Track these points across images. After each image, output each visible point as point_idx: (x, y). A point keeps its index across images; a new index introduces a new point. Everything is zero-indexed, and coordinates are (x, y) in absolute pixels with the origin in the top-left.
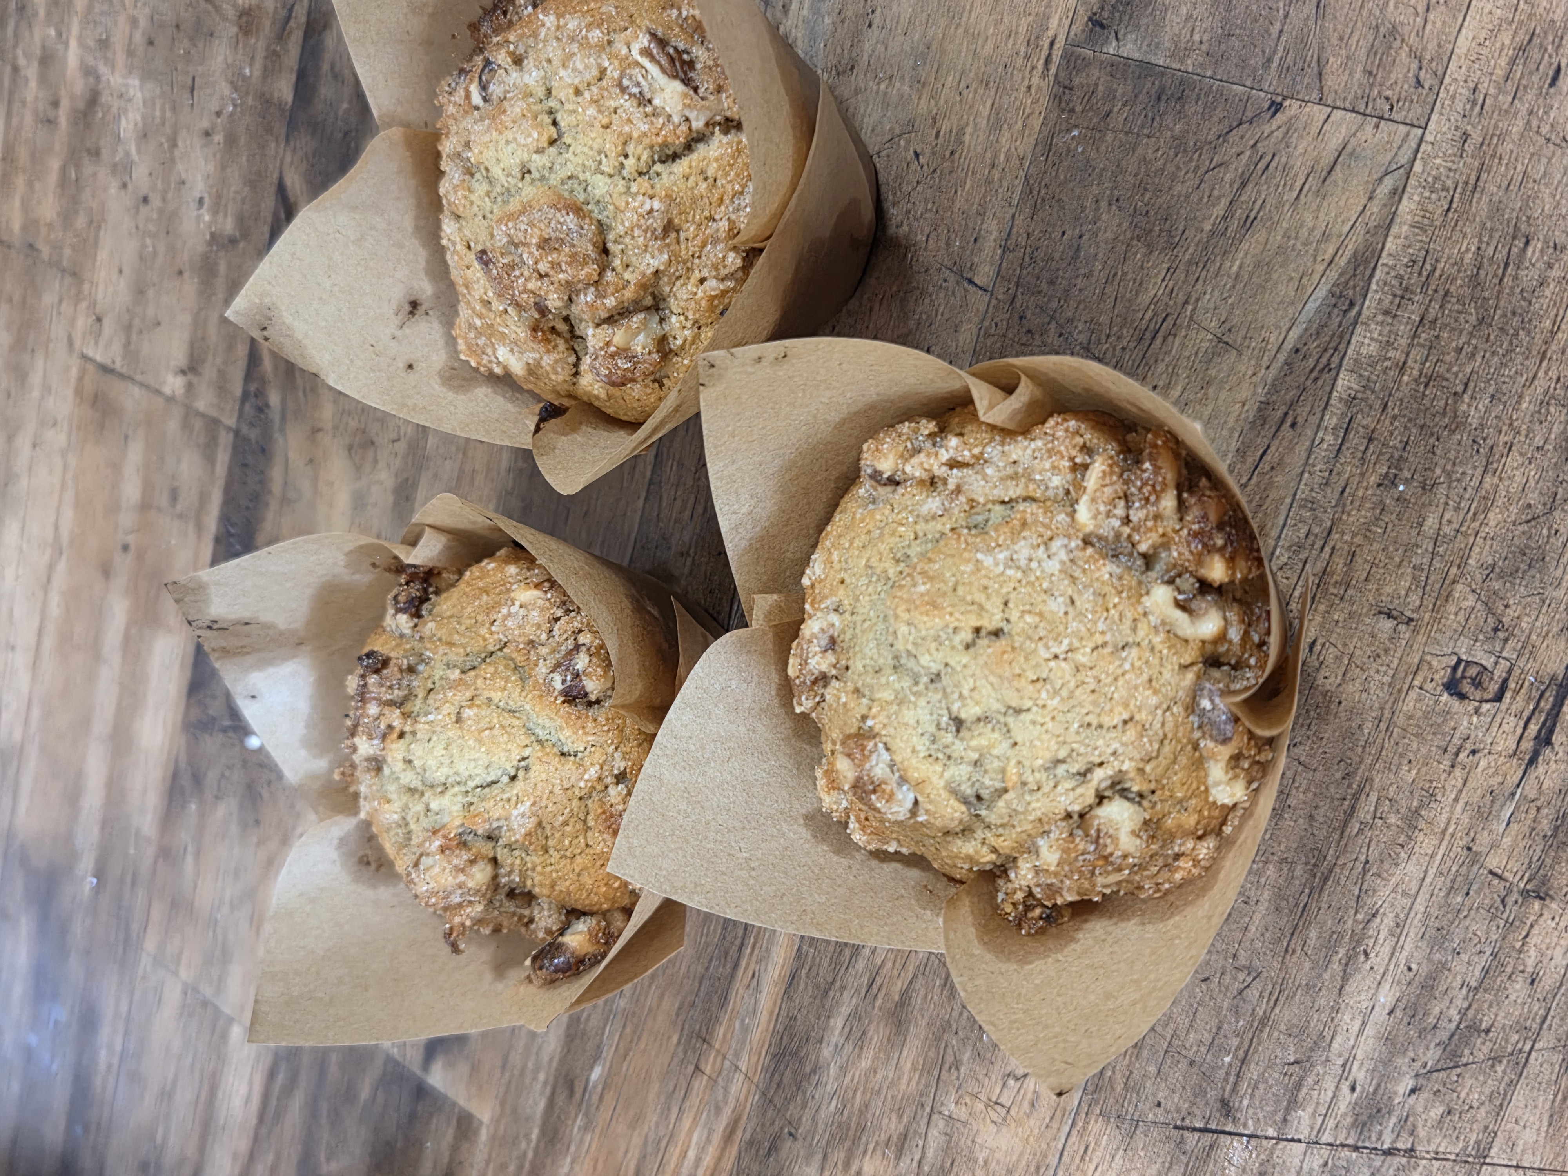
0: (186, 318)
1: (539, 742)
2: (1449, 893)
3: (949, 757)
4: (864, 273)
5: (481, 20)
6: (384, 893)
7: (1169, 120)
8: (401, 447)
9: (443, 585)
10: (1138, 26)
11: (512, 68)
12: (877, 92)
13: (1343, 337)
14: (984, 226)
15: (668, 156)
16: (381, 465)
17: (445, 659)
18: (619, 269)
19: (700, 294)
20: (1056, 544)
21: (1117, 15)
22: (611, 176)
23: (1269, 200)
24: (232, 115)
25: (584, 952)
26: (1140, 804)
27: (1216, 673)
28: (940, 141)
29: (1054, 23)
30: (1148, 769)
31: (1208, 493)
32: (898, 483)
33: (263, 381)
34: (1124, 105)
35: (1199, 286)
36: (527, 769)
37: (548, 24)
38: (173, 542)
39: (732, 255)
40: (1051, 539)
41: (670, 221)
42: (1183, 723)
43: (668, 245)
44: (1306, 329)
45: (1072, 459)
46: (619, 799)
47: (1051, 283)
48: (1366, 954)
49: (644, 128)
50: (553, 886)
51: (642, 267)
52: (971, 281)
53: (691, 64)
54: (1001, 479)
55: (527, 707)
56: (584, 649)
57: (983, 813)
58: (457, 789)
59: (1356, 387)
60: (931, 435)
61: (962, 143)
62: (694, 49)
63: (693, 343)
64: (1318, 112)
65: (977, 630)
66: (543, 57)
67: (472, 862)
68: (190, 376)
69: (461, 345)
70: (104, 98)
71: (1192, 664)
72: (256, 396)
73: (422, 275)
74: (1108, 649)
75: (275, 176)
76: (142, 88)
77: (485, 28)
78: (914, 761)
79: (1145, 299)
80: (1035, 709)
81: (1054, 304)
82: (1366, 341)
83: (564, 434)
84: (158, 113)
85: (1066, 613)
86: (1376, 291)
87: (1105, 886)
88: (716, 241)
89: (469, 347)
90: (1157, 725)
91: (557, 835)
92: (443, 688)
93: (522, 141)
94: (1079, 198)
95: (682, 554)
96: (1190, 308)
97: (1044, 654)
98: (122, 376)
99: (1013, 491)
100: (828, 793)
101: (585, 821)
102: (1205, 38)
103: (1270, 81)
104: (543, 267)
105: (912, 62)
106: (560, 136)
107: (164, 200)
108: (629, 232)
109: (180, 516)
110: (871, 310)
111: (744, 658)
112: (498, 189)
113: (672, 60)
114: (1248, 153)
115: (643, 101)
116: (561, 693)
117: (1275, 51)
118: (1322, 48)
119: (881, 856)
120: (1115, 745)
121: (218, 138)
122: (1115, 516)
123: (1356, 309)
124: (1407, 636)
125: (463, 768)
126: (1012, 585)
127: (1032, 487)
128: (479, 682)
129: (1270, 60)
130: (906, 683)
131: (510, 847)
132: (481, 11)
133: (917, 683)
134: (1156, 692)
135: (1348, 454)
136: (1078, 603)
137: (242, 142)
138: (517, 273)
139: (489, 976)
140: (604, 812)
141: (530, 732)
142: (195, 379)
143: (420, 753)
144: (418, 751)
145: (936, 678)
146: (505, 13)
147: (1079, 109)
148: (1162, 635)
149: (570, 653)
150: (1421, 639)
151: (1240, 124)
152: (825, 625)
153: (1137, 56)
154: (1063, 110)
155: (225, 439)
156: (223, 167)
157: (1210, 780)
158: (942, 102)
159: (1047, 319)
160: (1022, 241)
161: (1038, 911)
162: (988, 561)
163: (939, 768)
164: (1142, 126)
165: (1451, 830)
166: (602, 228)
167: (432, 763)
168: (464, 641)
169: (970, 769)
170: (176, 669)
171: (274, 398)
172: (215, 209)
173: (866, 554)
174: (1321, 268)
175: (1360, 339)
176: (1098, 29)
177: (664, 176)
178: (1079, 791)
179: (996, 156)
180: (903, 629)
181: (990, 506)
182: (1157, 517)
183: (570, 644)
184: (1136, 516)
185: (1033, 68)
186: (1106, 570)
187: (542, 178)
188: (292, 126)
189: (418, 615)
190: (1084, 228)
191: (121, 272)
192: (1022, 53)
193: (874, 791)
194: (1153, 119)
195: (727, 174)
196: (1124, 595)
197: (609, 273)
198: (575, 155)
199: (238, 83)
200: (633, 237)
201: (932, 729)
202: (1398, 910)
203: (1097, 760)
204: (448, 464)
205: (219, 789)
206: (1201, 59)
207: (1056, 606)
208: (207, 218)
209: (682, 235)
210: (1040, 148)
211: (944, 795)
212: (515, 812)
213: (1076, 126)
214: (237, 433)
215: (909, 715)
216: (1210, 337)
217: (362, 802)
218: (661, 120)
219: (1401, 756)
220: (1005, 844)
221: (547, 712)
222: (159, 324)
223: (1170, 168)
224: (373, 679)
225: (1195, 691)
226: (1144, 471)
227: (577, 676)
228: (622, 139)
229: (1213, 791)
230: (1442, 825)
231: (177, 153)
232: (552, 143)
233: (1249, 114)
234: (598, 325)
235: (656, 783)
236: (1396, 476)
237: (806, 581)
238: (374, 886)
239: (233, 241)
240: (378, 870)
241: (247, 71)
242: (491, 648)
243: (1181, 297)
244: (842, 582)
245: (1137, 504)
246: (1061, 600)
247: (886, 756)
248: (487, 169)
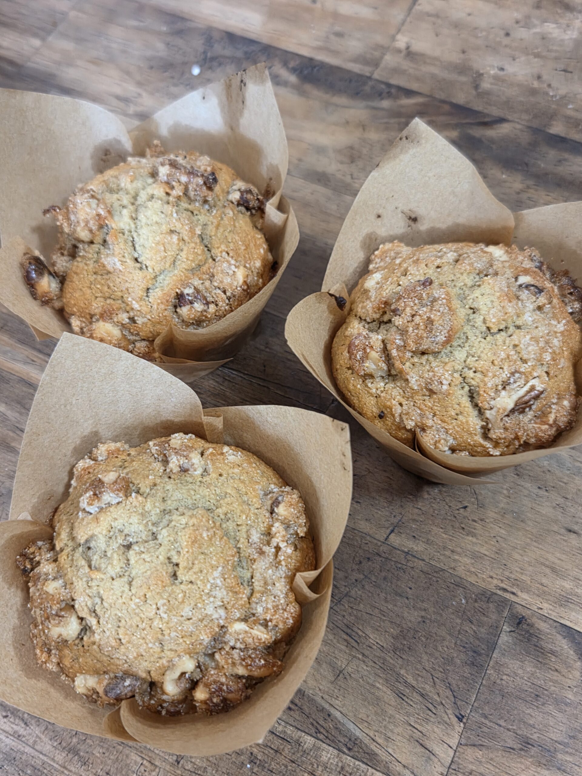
0: (437, 53)
1: (156, 277)
2: (33, 766)
3: (110, 538)
4: (405, 470)
5: (570, 278)
6: (88, 163)
7: (463, 656)
8: (348, 179)
9: (255, 219)
10: (515, 644)
11: (536, 305)
12: (502, 488)
13: (332, 742)
14: (421, 543)
15: (473, 394)
16: (340, 167)
17: (210, 223)
18: (412, 360)
19: (394, 402)
20: (222, 612)
21: (524, 633)
22: (465, 361)
23: (411, 709)
24: (547, 94)
25: (38, 288)
26: (78, 637)
27: (145, 686)
28: (470, 522)
29: (525, 596)
30: (95, 647)
31: (243, 694)
32: (271, 513)
33: (396, 98)
34: (474, 632)
35: (371, 663)
36: (141, 269)
37: (559, 326)
38: (314, 32)
39: (413, 424)
40: (226, 608)
41: (435, 393)
42: (118, 669)
43: (422, 390)
44: (340, 722)
45: (271, 620)
46: (120, 320)
47: (385, 578)
48: (6, 717)
49: (489, 385)
50: (76, 273)
51: (411, 374)
52: (392, 531)
53: (523, 412)
54: (265, 578)
55: (176, 272)
56: (206, 308)
57: (81, 549)
58: (133, 226)
59: (305, 746)
60: (297, 534)
61: (468, 535)
62: (532, 413)
63: (368, 392)
64: (454, 742)
65: (177, 565)
66: (539, 325)
67: (91, 231)
68: (404, 52)
69: (388, 246)
70: (569, 15)
71: (151, 676)
72: (388, 93)
73: (432, 225)
74: (160, 637)
75: (510, 118)
76: (571, 39)
77: (565, 281)
78: (110, 518)
79: (369, 631)
80: (130, 594)
81: (373, 579)
82: (329, 755)
83: (328, 307)
84: (555, 48)
85: (182, 616)
86: (354, 764)
87: (35, 612)
88: (422, 416)
89: (386, 252)
90: (117, 656)
91: (103, 282)
92: (191, 223)
93: (491, 312)
94: (428, 599)
95: (267, 344)
96: (360, 657)
97: (160, 602)
98: (410, 9)
99: (258, 585)
100: (107, 450)
101: (110, 298)
102: (503, 682)
103: (476, 717)
104: (417, 319)
105: (516, 510)
106: (493, 334)
107: (506, 46)
108: (431, 370)
109: (327, 37)
110: (385, 471)
111: (188, 406)
112: (467, 292)
113: (526, 403)
114: (438, 699)
115: (505, 385)
116: (182, 292)
117: (490, 721)
118: (488, 748)
119: (71, 475)
120: (108, 633)
121: (536, 84)
122: (236, 642)
123: (347, 751)
124: (170, 760)
125: (144, 231)
126: (202, 587)
127: (258, 595)
128: (193, 245)
129: (486, 717)
130: (154, 518)
131: (98, 253)
132: (575, 278)
133: (153, 524)
134: (135, 658)
135: (271, 738)
136: (187, 622)
137: (532, 99)
138: (417, 301)
139: (34, 223)
140: (113, 310)
141: (162, 272)
142: (402, 55)
143: (155, 206)
144: (157, 205)
145: (154, 536)
146: (571, 294)
147: (476, 605)
148: (166, 664)
149: (205, 298)
150: (168, 767)
151: (454, 697)
152: (196, 466)
153: (500, 641)
154: (476, 596)
155: (366, 70)
156: (519, 85)
157: (88, 677)
158: (492, 525)
159: (365, 574)
160: (410, 564)
161: (29, 566)
162: (216, 574)
163: (104, 532)
164: (461, 641)
165: (66, 772)
166: (436, 354)
167: (149, 213)
168: (219, 235)
169: (103, 549)
170: (242, 26)
171: (386, 104)
172: (496, 78)
173: (233, 493)
174: (371, 734)
175: (330, 752)
176: (518, 621)
177: (461, 392)
178: (85, 608)
179: (459, 554)
180: (184, 520)
181: (251, 570)
182: (234, 664)
183: (210, 299)
184: (236, 653)
185: (502, 581)
186: (205, 638)
187: (469, 320)
188: (536, 131)
189: (239, 204)
190: (411, 601)
191: (469, 15)
192: (511, 575)
193: (95, 494)
194: (464, 647)
195: (458, 427)
196: (191, 646)
197: (410, 354)
198: (480, 342)
199: (564, 100)
200: (429, 371)
201: (126, 532)
202: (27, 738)
203: (101, 622)
204: (334, 207)
205: (173, 46)
206: (492, 678)
207: (187, 611)
208: (492, 72)
209: (427, 398)
210: (459, 579)
211: (90, 533)
212: (116, 260)
213: (467, 603)
214: (369, 78)
215: (135, 519)
216: (344, 666)
217: (137, 159)
218: (493, 394)
219: (108, 749)
220: (63, 558)
221: (173, 283)
222: (437, 35)
223: (437, 654)
224: (200, 181)
225: (136, 676)
226: (259, 661)
227: (191, 303)
228: (485, 371)
229: (82, 677)
230: (68, 767)
231: (531, 57)
232: (489, 329)
233: (459, 703)
234: (383, 341)
235: (117, 358)
236: (255, 763)
237: (226, 449)
238: (92, 157)
239: (477, 87)
240: (102, 160)
241: (570, 106)
242: (213, 251)
243: (367, 653)
244: (221, 475)
245: (242, 654)
246: (190, 613)
247: (114, 502)
248: (479, 286)
